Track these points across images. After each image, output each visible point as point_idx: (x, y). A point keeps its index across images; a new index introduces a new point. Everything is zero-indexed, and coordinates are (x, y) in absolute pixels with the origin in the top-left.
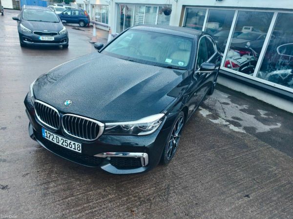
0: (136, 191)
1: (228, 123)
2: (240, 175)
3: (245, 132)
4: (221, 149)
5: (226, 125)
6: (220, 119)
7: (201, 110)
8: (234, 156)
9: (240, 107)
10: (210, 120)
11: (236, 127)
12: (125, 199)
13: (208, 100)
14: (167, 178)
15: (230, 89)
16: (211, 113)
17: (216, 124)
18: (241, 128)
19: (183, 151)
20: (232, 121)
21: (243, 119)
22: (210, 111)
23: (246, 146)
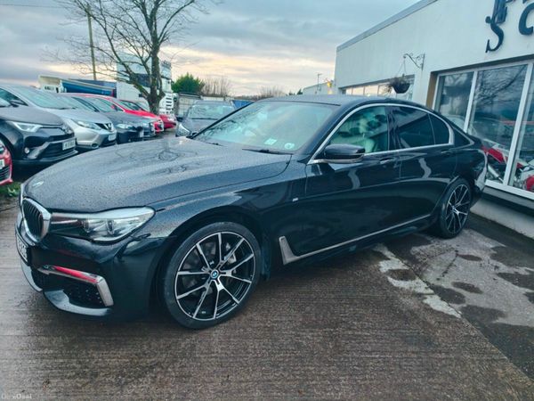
1: (431, 291)
2: (337, 392)
3: (458, 316)
4: (350, 333)
5: (420, 295)
6: (418, 280)
7: (389, 259)
8: (370, 353)
9: (504, 268)
10: (391, 280)
11: (445, 303)
13: (429, 246)
15: (521, 236)
16: (406, 268)
17: (396, 289)
18: (457, 306)
20: (449, 290)
21: (485, 291)
22: (406, 264)
23: (428, 342)
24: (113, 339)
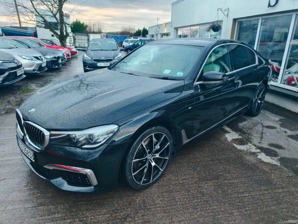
0: (87, 214)
1: (259, 151)
2: (235, 221)
3: (279, 164)
4: (227, 182)
5: (254, 153)
6: (250, 144)
7: (229, 132)
8: (243, 193)
9: (290, 133)
10: (235, 145)
11: (269, 157)
12: (69, 221)
13: (246, 122)
14: (131, 206)
15: (289, 111)
16: (240, 137)
17: (240, 151)
18: (276, 158)
19: (173, 178)
20: (267, 149)
21: (286, 147)
22: (240, 135)
23: (269, 182)
24: (95, 202)
